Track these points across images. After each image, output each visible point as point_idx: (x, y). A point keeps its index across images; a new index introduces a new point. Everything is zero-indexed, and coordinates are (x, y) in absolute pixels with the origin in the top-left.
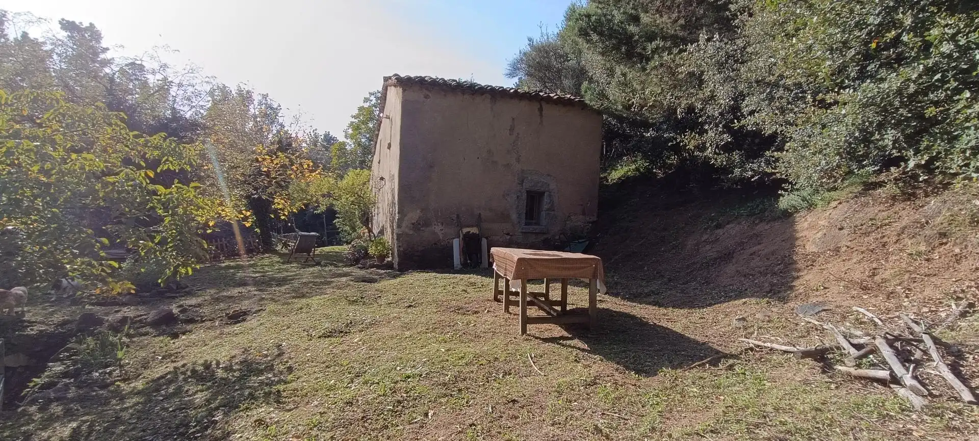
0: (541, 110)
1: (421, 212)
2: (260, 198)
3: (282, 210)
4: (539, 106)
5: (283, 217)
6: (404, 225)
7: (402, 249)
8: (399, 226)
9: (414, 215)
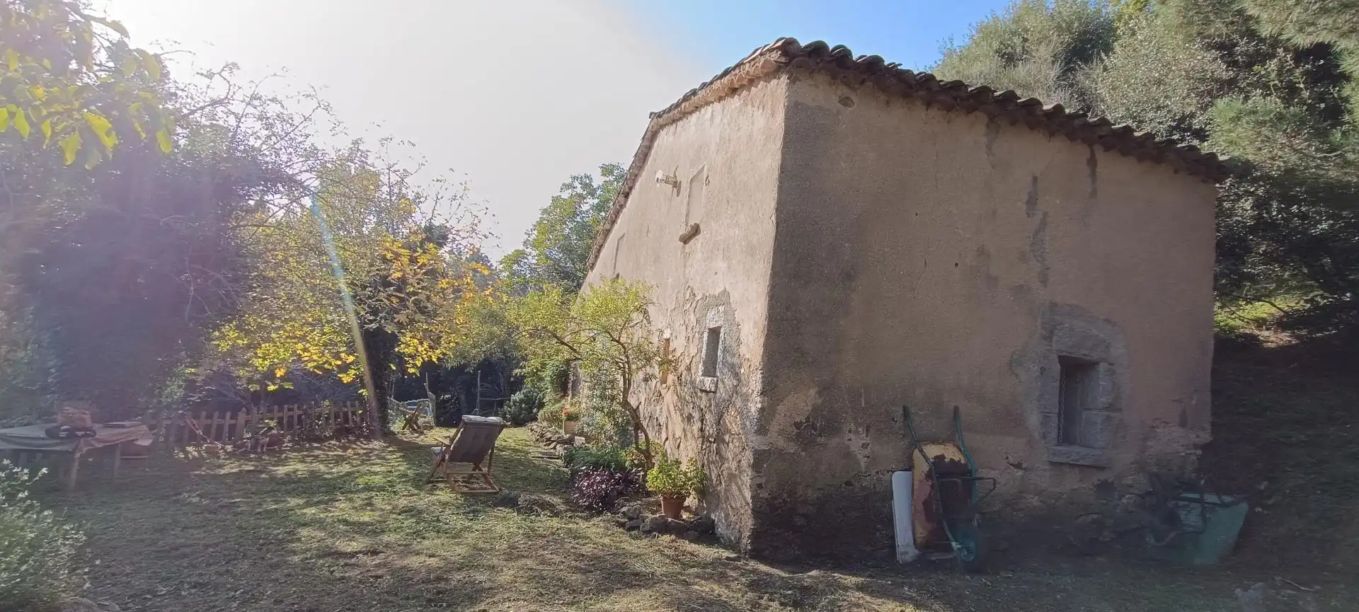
0: (1092, 162)
1: (819, 393)
2: (380, 330)
3: (413, 357)
4: (1088, 155)
5: (411, 371)
6: (774, 428)
7: (764, 494)
8: (762, 430)
9: (802, 402)
